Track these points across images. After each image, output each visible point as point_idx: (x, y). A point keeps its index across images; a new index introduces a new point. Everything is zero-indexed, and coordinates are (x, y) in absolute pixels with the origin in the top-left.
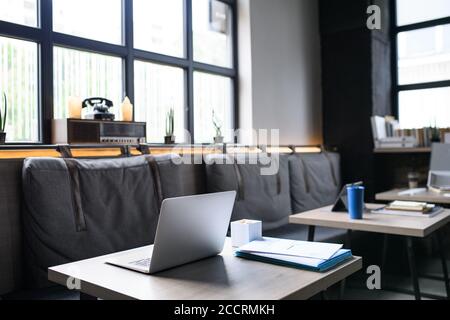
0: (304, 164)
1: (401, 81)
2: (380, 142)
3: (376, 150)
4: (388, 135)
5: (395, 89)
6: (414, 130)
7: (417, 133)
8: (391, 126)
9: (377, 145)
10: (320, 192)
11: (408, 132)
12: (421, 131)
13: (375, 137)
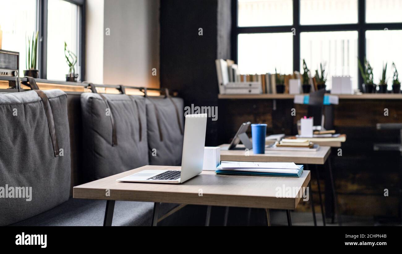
0: (156, 109)
1: (241, 23)
2: (226, 88)
3: (220, 97)
4: (230, 80)
5: (235, 31)
6: (257, 75)
7: (260, 79)
8: (233, 70)
9: (222, 91)
10: (171, 141)
11: (251, 78)
12: (264, 77)
13: (220, 81)
